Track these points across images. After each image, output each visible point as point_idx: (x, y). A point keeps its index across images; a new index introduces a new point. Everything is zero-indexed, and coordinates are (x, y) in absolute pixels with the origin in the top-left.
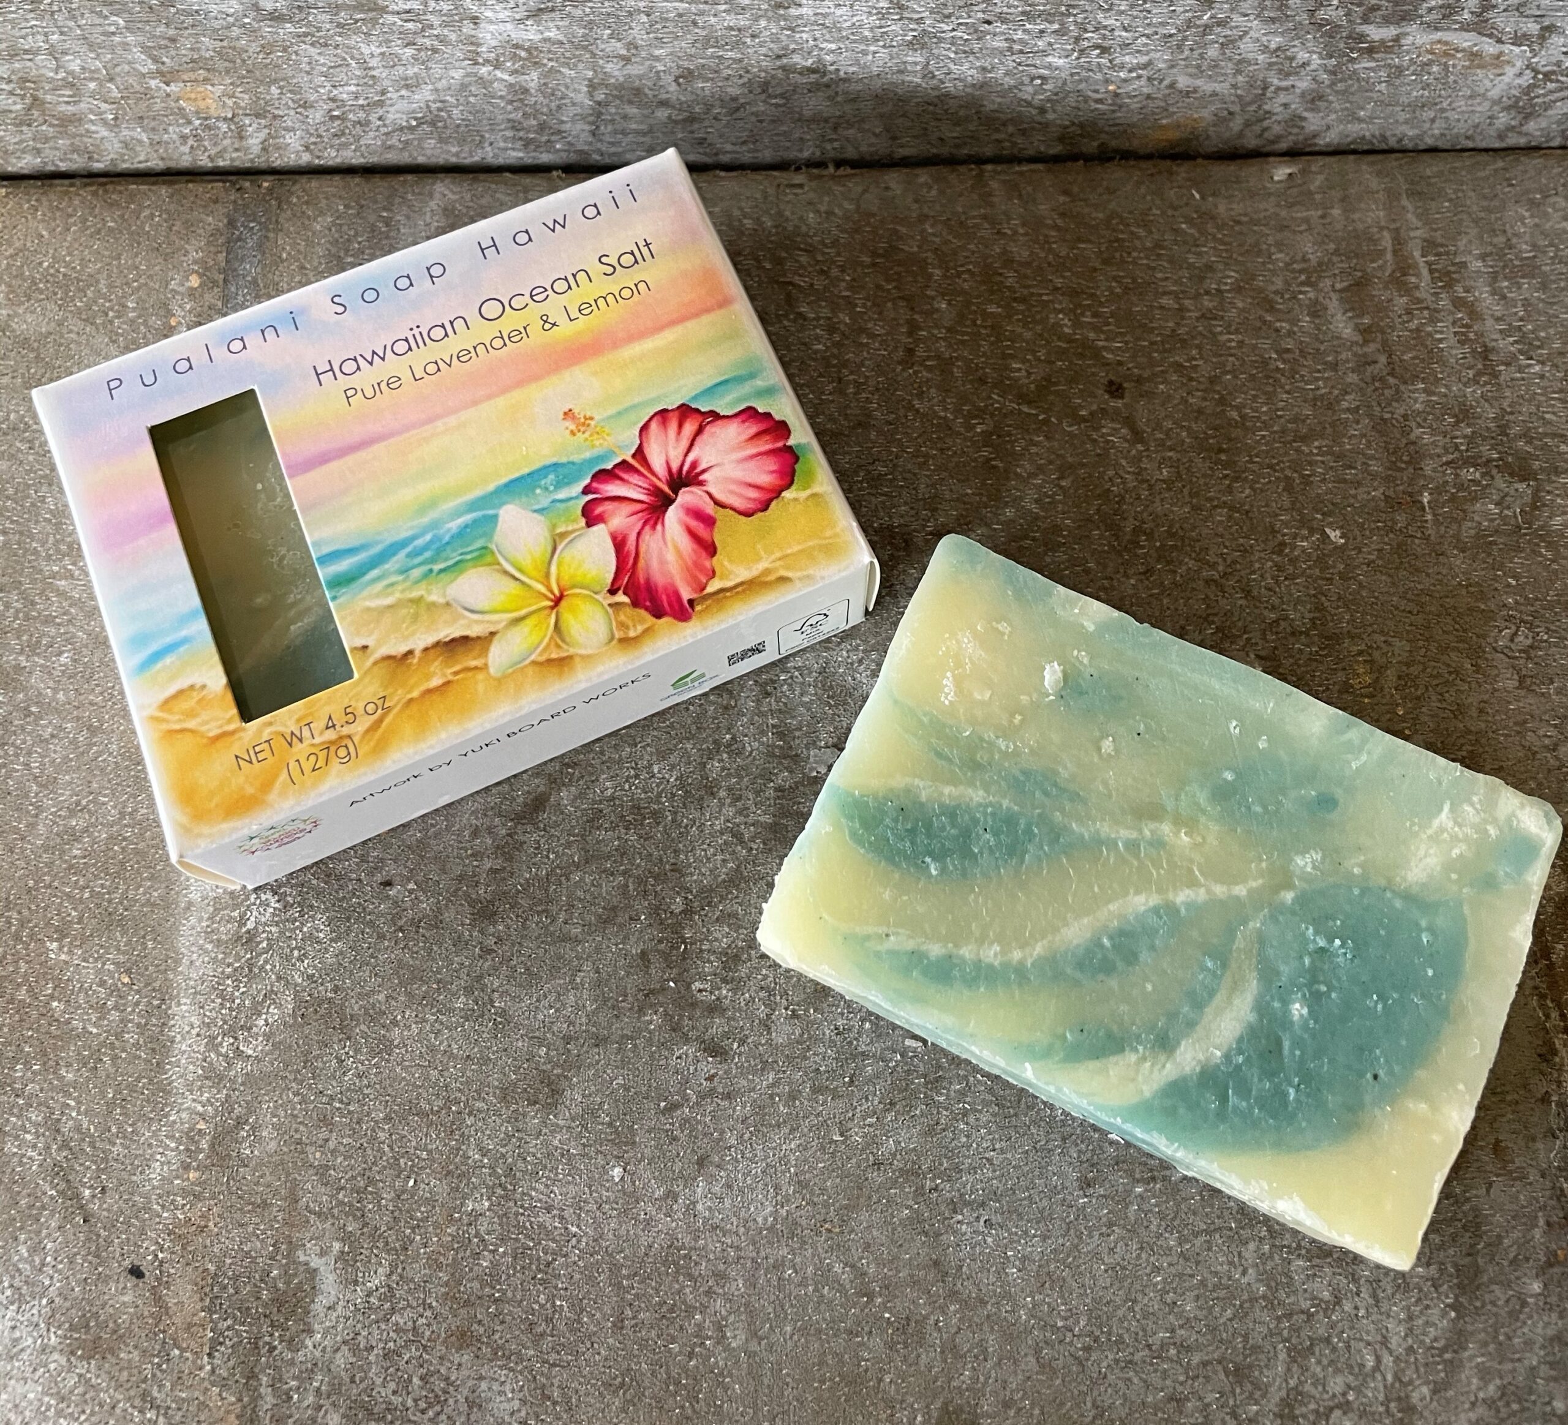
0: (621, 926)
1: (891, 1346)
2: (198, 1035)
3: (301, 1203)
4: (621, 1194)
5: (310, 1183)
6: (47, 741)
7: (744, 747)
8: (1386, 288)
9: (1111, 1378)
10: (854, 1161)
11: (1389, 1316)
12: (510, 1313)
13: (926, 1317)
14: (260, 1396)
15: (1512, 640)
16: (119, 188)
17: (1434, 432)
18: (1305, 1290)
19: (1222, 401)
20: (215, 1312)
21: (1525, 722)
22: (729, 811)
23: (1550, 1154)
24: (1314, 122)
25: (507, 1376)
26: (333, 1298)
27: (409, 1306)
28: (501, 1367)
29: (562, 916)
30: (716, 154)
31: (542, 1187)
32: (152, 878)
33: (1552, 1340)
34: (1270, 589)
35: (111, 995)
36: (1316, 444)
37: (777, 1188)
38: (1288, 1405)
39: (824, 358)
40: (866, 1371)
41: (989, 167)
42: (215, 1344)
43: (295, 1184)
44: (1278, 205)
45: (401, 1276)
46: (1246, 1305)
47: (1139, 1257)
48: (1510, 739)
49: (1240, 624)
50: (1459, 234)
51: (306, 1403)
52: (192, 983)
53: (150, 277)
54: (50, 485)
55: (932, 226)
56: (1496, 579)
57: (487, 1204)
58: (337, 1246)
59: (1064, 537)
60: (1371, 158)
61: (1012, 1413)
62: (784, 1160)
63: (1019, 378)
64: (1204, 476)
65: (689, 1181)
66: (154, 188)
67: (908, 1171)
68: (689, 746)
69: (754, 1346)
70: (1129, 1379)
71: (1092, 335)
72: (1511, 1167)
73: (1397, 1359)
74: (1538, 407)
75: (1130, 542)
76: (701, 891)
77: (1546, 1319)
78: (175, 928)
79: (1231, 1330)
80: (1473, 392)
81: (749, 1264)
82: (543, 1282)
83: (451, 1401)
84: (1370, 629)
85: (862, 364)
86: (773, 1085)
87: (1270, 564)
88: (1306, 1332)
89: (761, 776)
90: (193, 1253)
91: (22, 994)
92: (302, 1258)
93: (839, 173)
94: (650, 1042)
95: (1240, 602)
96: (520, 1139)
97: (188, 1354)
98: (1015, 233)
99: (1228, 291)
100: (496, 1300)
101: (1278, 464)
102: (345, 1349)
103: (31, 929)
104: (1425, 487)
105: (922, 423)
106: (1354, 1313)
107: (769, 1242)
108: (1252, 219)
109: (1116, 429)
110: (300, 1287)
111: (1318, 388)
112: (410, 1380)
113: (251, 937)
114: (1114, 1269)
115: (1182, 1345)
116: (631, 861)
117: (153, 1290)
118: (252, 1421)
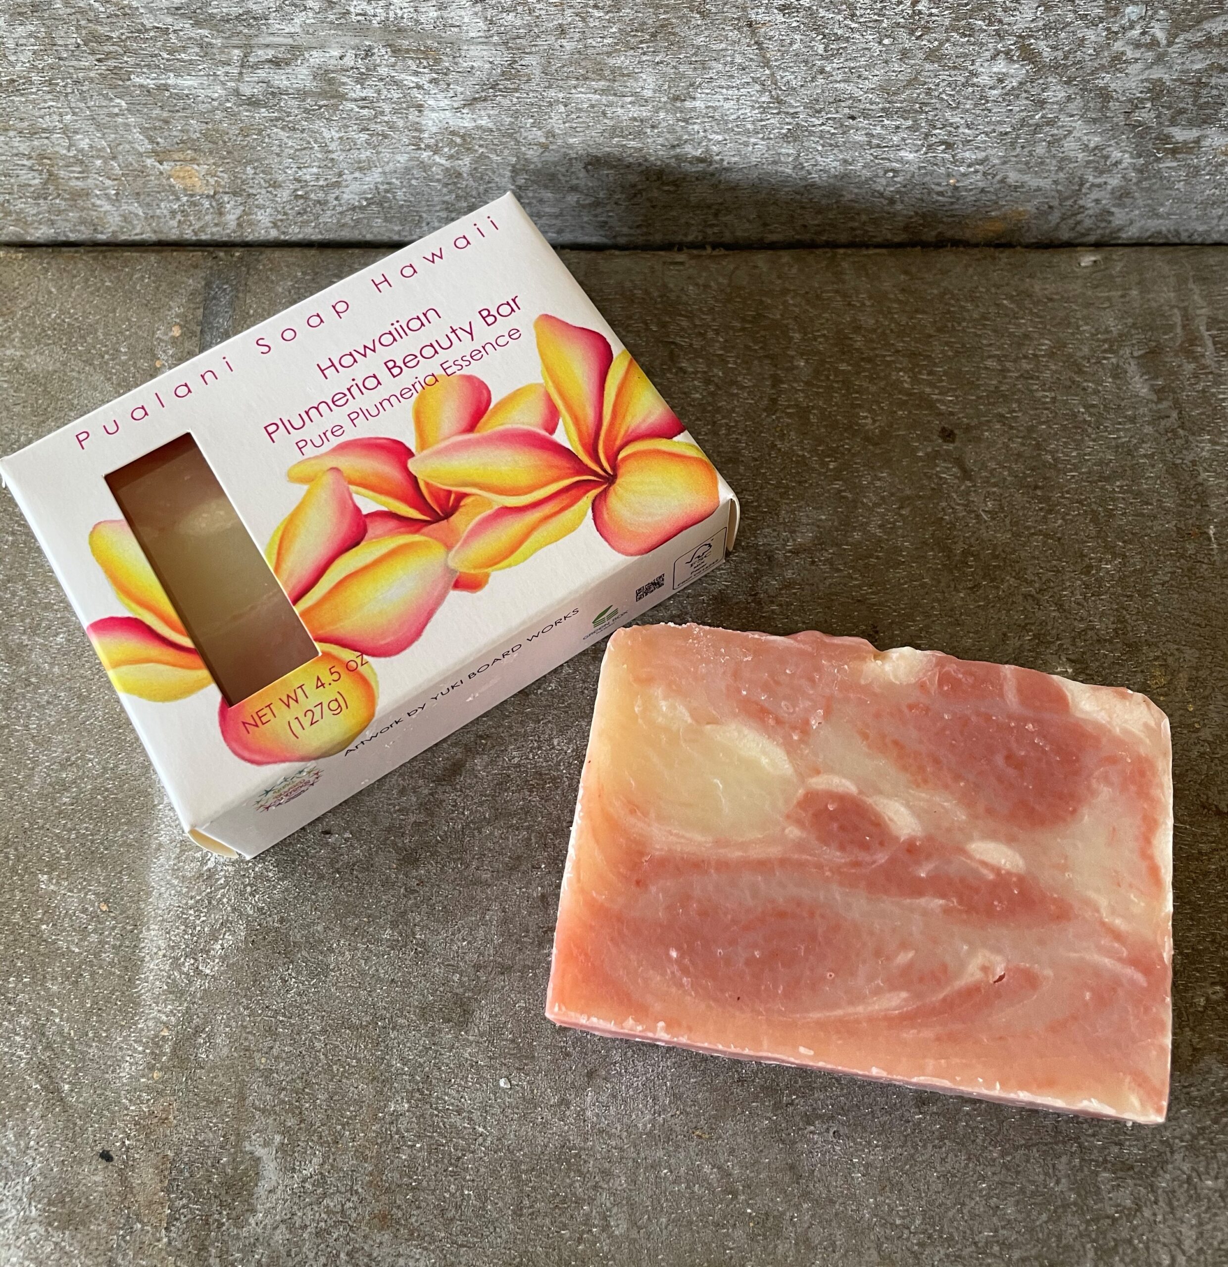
0: (524, 873)
1: (752, 1238)
2: (164, 956)
3: (248, 1101)
4: (521, 1101)
5: (256, 1084)
6: (43, 706)
8: (1176, 355)
10: (721, 1078)
11: (1182, 1222)
12: (425, 1200)
13: (783, 1214)
18: (1111, 1199)
19: (1038, 446)
20: (173, 1192)
25: (421, 1254)
26: (274, 1183)
27: (338, 1191)
28: (416, 1247)
29: (475, 864)
30: (615, 237)
31: (454, 1092)
32: (128, 823)
34: (1078, 604)
35: (91, 920)
36: (1118, 483)
37: (654, 1099)
39: (700, 405)
40: (731, 1258)
41: (841, 251)
42: (173, 1219)
43: (243, 1084)
44: (1085, 286)
45: (332, 1166)
46: (1060, 1210)
47: (966, 1166)
49: (1053, 632)
52: (160, 912)
53: (140, 327)
55: (793, 298)
57: (406, 1105)
58: (278, 1138)
59: (903, 556)
60: (1165, 250)
62: (661, 1075)
63: (866, 424)
64: (1023, 508)
65: (580, 1091)
67: (767, 1088)
69: (634, 1234)
71: (928, 390)
73: (1189, 1259)
75: (960, 561)
78: (147, 866)
79: (1046, 1231)
81: (630, 1163)
82: (454, 1173)
84: (1164, 639)
85: (733, 410)
87: (1079, 582)
88: (1111, 1235)
90: (155, 1141)
91: (16, 918)
92: (248, 1148)
93: (715, 253)
95: (1053, 614)
96: (436, 1052)
97: (148, 1228)
98: (863, 304)
99: (1043, 356)
100: (414, 1188)
101: (1085, 500)
102: (283, 1227)
103: (26, 863)
104: (1210, 521)
105: (783, 460)
106: (1152, 1218)
107: (648, 1145)
108: (1062, 297)
109: (947, 468)
110: (245, 1172)
111: (1119, 438)
112: (338, 1255)
113: (211, 875)
114: (944, 1176)
115: (1004, 1243)
116: (533, 818)
117: (121, 1173)
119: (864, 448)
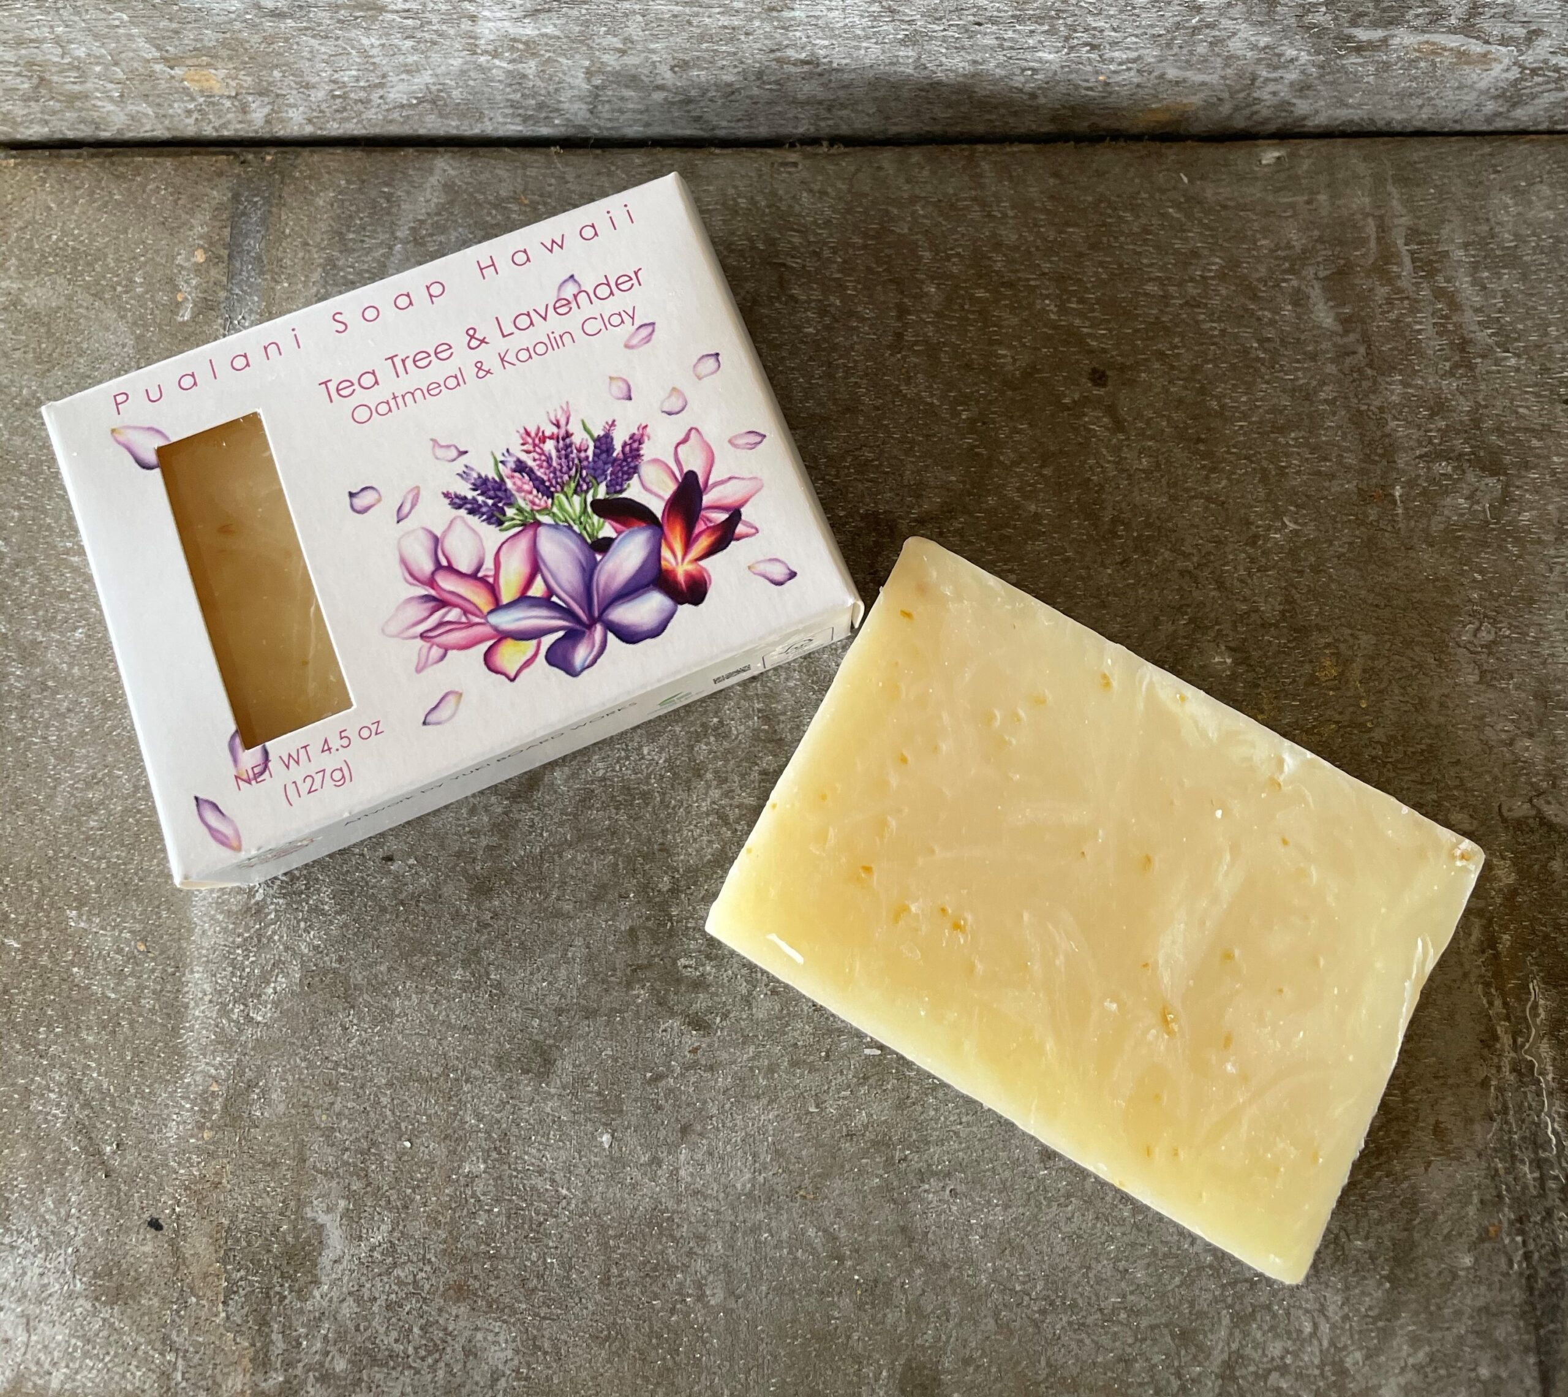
0: (611, 903)
1: (860, 1306)
2: (211, 1001)
3: (308, 1163)
4: (607, 1160)
5: (316, 1143)
7: (730, 731)
8: (1368, 276)
9: (1065, 1339)
10: (828, 1131)
12: (504, 1269)
13: (894, 1279)
14: (272, 1341)
15: (1475, 636)
16: (126, 160)
17: (1408, 425)
19: (1203, 391)
20: (229, 1263)
21: (1484, 716)
22: (715, 793)
23: (1486, 1135)
24: (1302, 107)
25: (500, 1327)
26: (339, 1252)
27: (410, 1260)
28: (495, 1319)
29: (555, 893)
31: (534, 1151)
34: (1242, 581)
35: (128, 961)
36: (1293, 435)
37: (755, 1156)
38: (1229, 1367)
40: (836, 1329)
42: (229, 1293)
43: (303, 1144)
44: (1265, 190)
45: (402, 1233)
47: (1094, 1226)
48: (1469, 733)
49: (1212, 615)
50: (1443, 221)
51: (314, 1349)
52: (204, 952)
53: (157, 252)
55: (923, 208)
56: (1462, 573)
57: (482, 1166)
58: (342, 1203)
59: (1044, 525)
60: (1359, 141)
61: (971, 1370)
62: (762, 1129)
63: (1006, 364)
64: (1183, 466)
65: (673, 1148)
66: (159, 160)
67: (879, 1142)
68: (678, 729)
69: (731, 1304)
70: (1082, 1341)
71: (1077, 322)
72: (1450, 1147)
73: (1334, 1326)
74: (1512, 401)
75: (1109, 531)
76: (688, 870)
77: (1475, 1291)
78: (187, 901)
79: (1178, 1297)
80: (1449, 385)
81: (728, 1227)
82: (536, 1240)
83: (449, 1350)
84: (1337, 622)
85: (852, 348)
86: (753, 1059)
87: (1243, 555)
88: (1248, 1300)
89: (747, 760)
90: (208, 1207)
91: (44, 960)
92: (310, 1215)
93: (833, 151)
94: (637, 1015)
95: (1213, 593)
96: (514, 1106)
97: (204, 1302)
98: (1005, 215)
100: (492, 1257)
101: (1255, 455)
102: (350, 1300)
103: (51, 898)
104: (1397, 480)
105: (909, 409)
107: (747, 1207)
108: (1238, 204)
109: (1097, 418)
110: (308, 1241)
111: (1297, 379)
112: (411, 1330)
113: (259, 909)
114: (1070, 1237)
115: (1132, 1310)
116: (621, 840)
117: (172, 1242)
118: (264, 1364)
119: (1003, 393)
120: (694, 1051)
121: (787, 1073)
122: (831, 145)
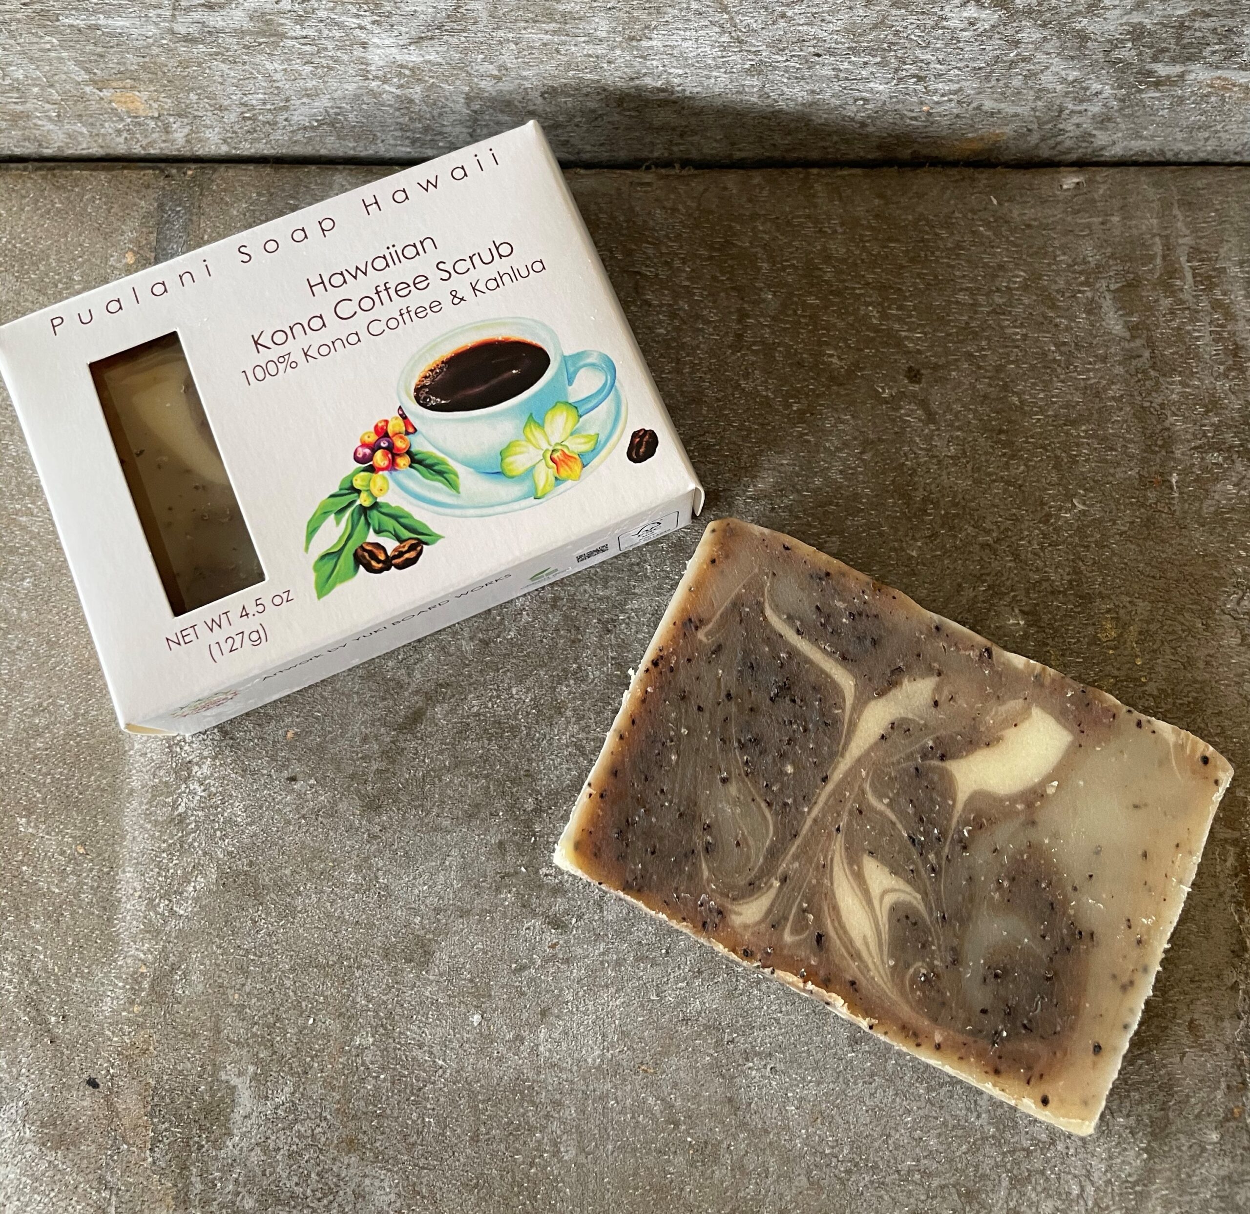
0: (483, 820)
1: (692, 1164)
2: (140, 897)
3: (222, 1035)
4: (478, 1036)
5: (230, 1018)
6: (13, 652)
7: (587, 676)
8: (1154, 289)
10: (667, 1016)
11: (1093, 1155)
12: (389, 1126)
13: (721, 1142)
14: (191, 1183)
15: (1238, 604)
16: (66, 173)
17: (1186, 420)
18: (1027, 1133)
19: (1005, 388)
20: (155, 1117)
21: (1244, 674)
22: (574, 728)
23: (1234, 1031)
25: (385, 1175)
26: (248, 1110)
27: (309, 1118)
28: (380, 1168)
29: (435, 810)
30: (578, 154)
31: (415, 1028)
32: (101, 768)
33: (1223, 1178)
34: (1035, 554)
35: (69, 862)
36: (1084, 428)
37: (604, 1036)
39: (665, 340)
40: (671, 1182)
41: (815, 171)
42: (155, 1141)
43: (218, 1019)
44: (1065, 211)
45: (302, 1094)
46: (980, 1143)
47: (894, 1101)
48: (1230, 688)
49: (1009, 583)
50: (1222, 241)
51: (227, 1190)
52: (134, 855)
53: (92, 253)
54: (12, 435)
55: (763, 224)
57: (371, 1040)
58: (251, 1069)
59: (861, 503)
60: (1151, 170)
62: (611, 1014)
64: (986, 453)
65: (534, 1027)
66: (94, 173)
67: (710, 1026)
68: (542, 673)
69: (582, 1159)
70: (881, 1197)
71: (897, 326)
72: (1202, 1041)
73: (1097, 1189)
75: (920, 510)
76: (550, 793)
77: (1220, 1162)
78: (120, 810)
79: (965, 1161)
80: (1222, 386)
81: (580, 1095)
83: (341, 1193)
85: (698, 347)
86: (603, 954)
87: (1037, 531)
88: (1025, 1165)
89: (601, 700)
90: (138, 1070)
92: (224, 1078)
93: (684, 172)
94: (504, 915)
95: (1009, 564)
96: (398, 990)
97: (135, 1149)
98: (835, 232)
99: (1017, 289)
100: (378, 1116)
101: (1049, 445)
102: (258, 1150)
103: (4, 807)
104: (1174, 468)
105: (747, 401)
106: (1064, 1151)
107: (596, 1078)
108: (1041, 224)
109: (912, 410)
110: (222, 1100)
111: (1088, 379)
112: (309, 1175)
113: (182, 820)
114: (872, 1110)
115: (925, 1172)
116: (492, 767)
117: (106, 1098)
118: (185, 1202)
119: (828, 387)
120: (553, 946)
121: (632, 967)
122: (683, 167)
